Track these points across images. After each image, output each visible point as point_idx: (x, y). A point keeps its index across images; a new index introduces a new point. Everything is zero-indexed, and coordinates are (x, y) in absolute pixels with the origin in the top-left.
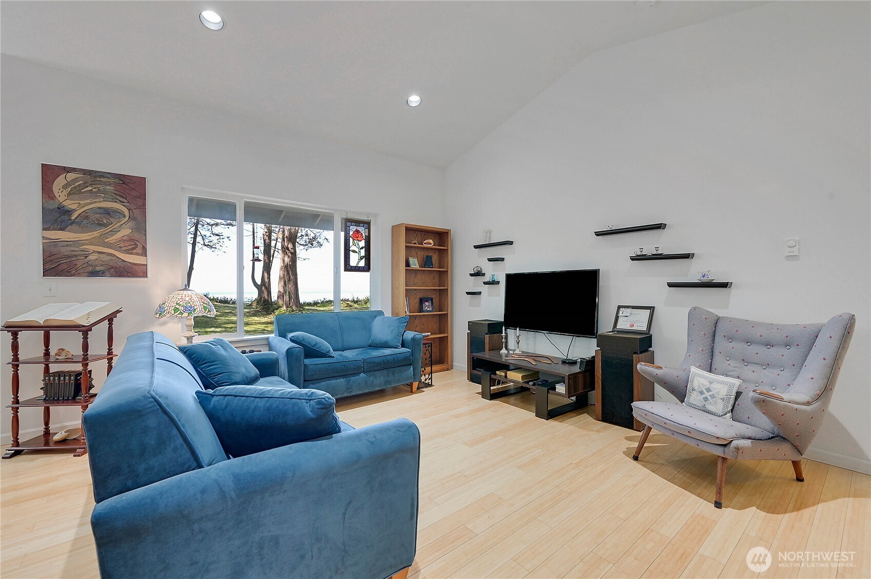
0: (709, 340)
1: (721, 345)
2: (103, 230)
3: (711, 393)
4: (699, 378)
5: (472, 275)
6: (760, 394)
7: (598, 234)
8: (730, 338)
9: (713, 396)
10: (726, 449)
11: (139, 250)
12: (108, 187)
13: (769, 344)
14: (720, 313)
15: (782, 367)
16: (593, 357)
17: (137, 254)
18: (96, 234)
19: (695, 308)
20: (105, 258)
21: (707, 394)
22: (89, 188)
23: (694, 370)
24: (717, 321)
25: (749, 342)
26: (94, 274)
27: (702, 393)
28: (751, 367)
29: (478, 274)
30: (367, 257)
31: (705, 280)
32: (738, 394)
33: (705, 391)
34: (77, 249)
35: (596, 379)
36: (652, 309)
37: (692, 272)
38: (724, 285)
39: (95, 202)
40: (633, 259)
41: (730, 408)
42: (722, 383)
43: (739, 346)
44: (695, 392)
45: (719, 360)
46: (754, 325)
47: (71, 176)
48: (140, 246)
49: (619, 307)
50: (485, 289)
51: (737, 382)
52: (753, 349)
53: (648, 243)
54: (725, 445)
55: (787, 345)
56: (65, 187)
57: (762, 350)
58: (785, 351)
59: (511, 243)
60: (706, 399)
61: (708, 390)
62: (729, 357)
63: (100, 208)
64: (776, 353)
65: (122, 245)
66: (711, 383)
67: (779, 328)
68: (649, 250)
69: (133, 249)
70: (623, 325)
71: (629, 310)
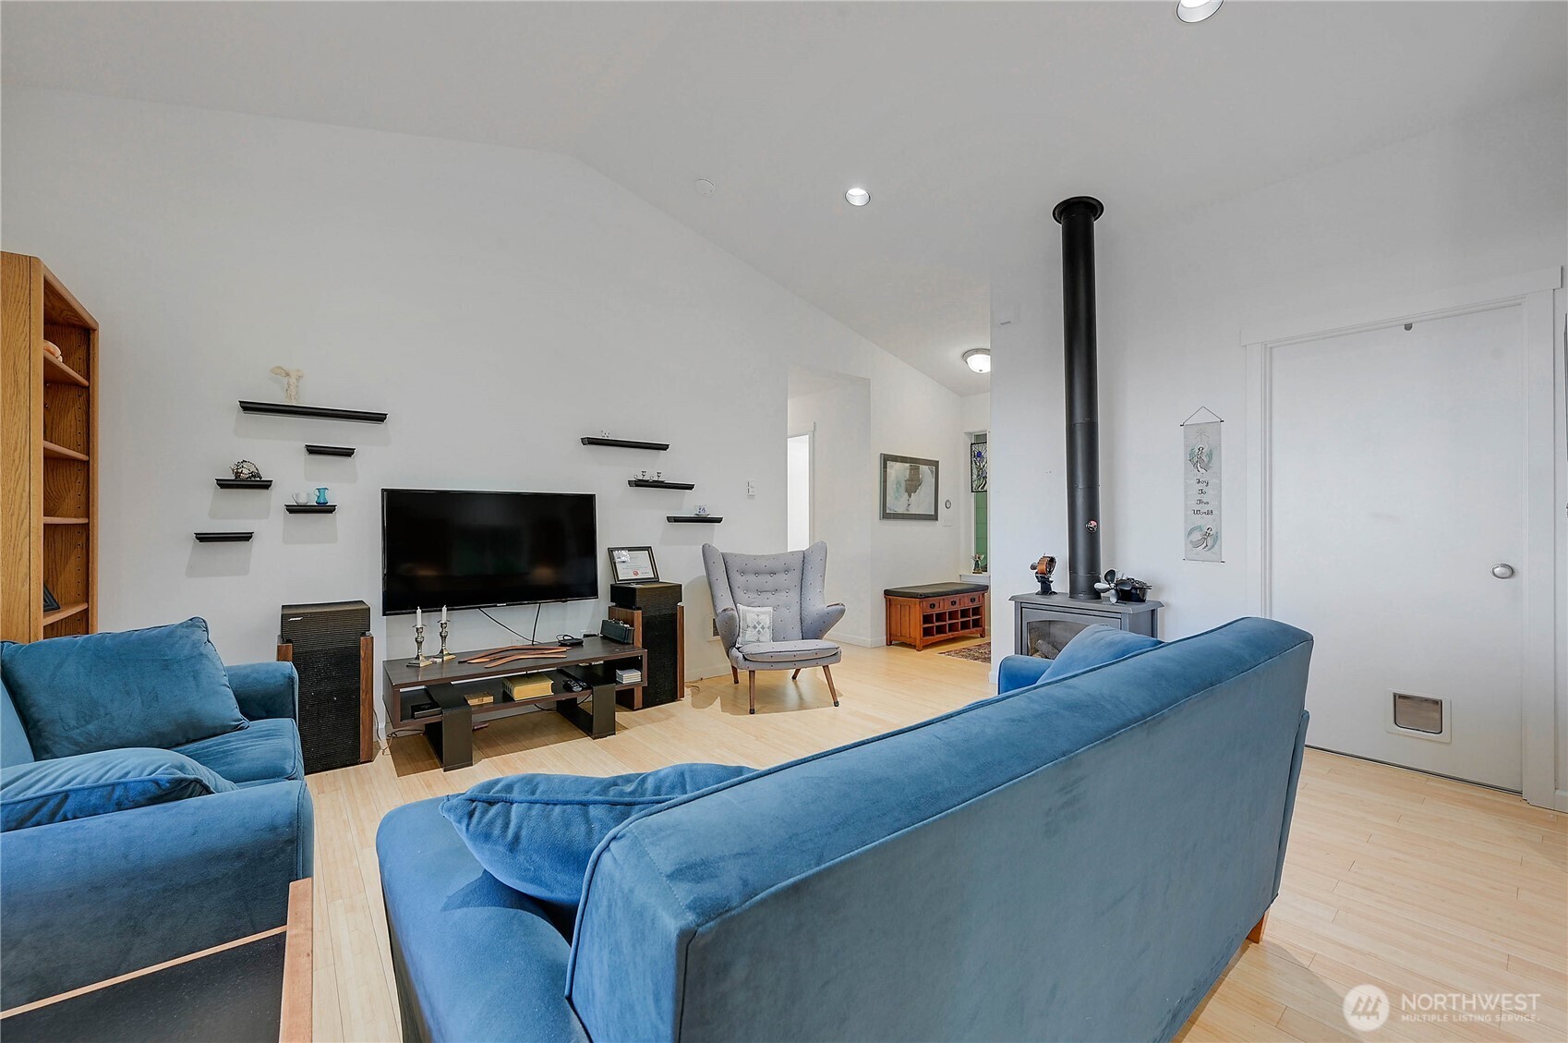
1: (737, 579)
3: (760, 626)
7: (586, 441)
8: (743, 573)
9: (763, 628)
13: (772, 573)
14: (723, 549)
15: (787, 589)
24: (724, 556)
25: (756, 573)
28: (762, 595)
29: (249, 482)
31: (702, 514)
36: (650, 550)
37: (687, 504)
38: (719, 520)
40: (632, 483)
43: (750, 578)
44: (749, 629)
45: (738, 594)
49: (610, 550)
51: (769, 610)
53: (650, 466)
55: (787, 571)
57: (768, 578)
58: (785, 577)
61: (758, 623)
62: (747, 590)
66: (757, 616)
70: (622, 573)
71: (625, 553)
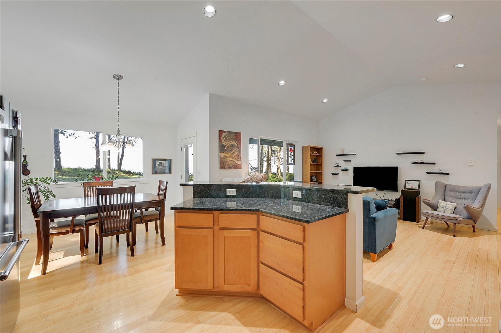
0: (443, 192)
1: (448, 193)
2: (232, 152)
3: (446, 208)
4: (442, 203)
5: (334, 167)
6: (466, 205)
7: (397, 154)
8: (451, 191)
9: (447, 209)
10: (457, 221)
11: (239, 159)
12: (233, 137)
13: (465, 193)
14: (446, 183)
15: (469, 199)
16: (399, 198)
17: (239, 161)
18: (230, 154)
19: (438, 181)
20: (232, 162)
21: (445, 208)
22: (229, 138)
23: (440, 201)
24: (446, 185)
25: (458, 192)
26: (230, 168)
27: (443, 208)
28: (458, 199)
29: (338, 166)
30: (294, 159)
31: (441, 172)
32: (455, 208)
33: (444, 207)
34: (226, 159)
35: (400, 206)
36: (419, 181)
37: (435, 169)
38: (448, 174)
39: (230, 142)
40: (412, 163)
41: (453, 212)
42: (450, 204)
43: (454, 194)
44: (440, 208)
45: (447, 198)
46: (459, 187)
47: (225, 134)
48: (240, 158)
49: (406, 180)
50: (340, 173)
51: (455, 204)
52: (459, 194)
53: (419, 158)
54: (456, 220)
55: (471, 192)
56: (224, 138)
57: (462, 194)
58: (470, 194)
59: (355, 154)
60: (445, 210)
61: (446, 207)
62: (451, 197)
63: (231, 144)
64: (467, 195)
65: (236, 158)
66: (446, 205)
67: (468, 188)
68: (419, 161)
69: (238, 159)
70: (408, 186)
71: (410, 182)
